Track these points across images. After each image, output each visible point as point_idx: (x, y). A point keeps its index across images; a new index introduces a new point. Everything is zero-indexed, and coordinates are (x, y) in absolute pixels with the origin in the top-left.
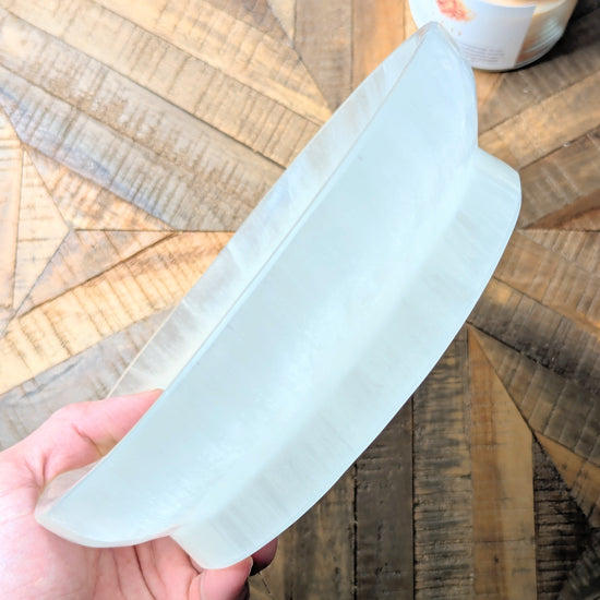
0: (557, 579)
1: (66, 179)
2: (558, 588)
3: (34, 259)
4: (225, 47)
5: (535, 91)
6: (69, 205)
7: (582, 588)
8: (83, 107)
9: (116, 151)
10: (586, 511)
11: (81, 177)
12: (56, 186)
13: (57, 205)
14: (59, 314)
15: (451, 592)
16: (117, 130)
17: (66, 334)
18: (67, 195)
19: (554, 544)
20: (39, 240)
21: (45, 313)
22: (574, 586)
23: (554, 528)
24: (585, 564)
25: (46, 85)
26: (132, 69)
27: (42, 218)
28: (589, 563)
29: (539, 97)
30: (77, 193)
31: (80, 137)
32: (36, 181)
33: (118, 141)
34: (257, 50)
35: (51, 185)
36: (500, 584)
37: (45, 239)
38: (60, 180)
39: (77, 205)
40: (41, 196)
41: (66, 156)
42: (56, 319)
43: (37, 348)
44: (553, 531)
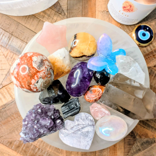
0: (129, 150)
1: (9, 53)
2: (129, 152)
3: (2, 74)
4: (49, 17)
5: (128, 31)
6: (10, 60)
7: (134, 152)
8: (13, 34)
9: (22, 46)
10: (136, 135)
11: (13, 53)
12: (7, 55)
13: (7, 60)
14: (10, 88)
15: (104, 153)
16: (22, 40)
17: (11, 94)
18: (10, 58)
19: (128, 142)
20: (3, 69)
21: (6, 88)
22: (132, 152)
23: (128, 138)
24: (135, 147)
25: (3, 28)
26: (25, 24)
27: (4, 64)
28: (136, 147)
29: (129, 32)
30: (12, 57)
31: (12, 42)
32: (2, 54)
33: (22, 43)
34: (58, 19)
35: (6, 55)
36: (115, 152)
37: (5, 69)
38: (8, 53)
39: (12, 60)
40: (3, 58)
41: (9, 47)
42: (9, 90)
43: (4, 97)
44: (128, 139)
